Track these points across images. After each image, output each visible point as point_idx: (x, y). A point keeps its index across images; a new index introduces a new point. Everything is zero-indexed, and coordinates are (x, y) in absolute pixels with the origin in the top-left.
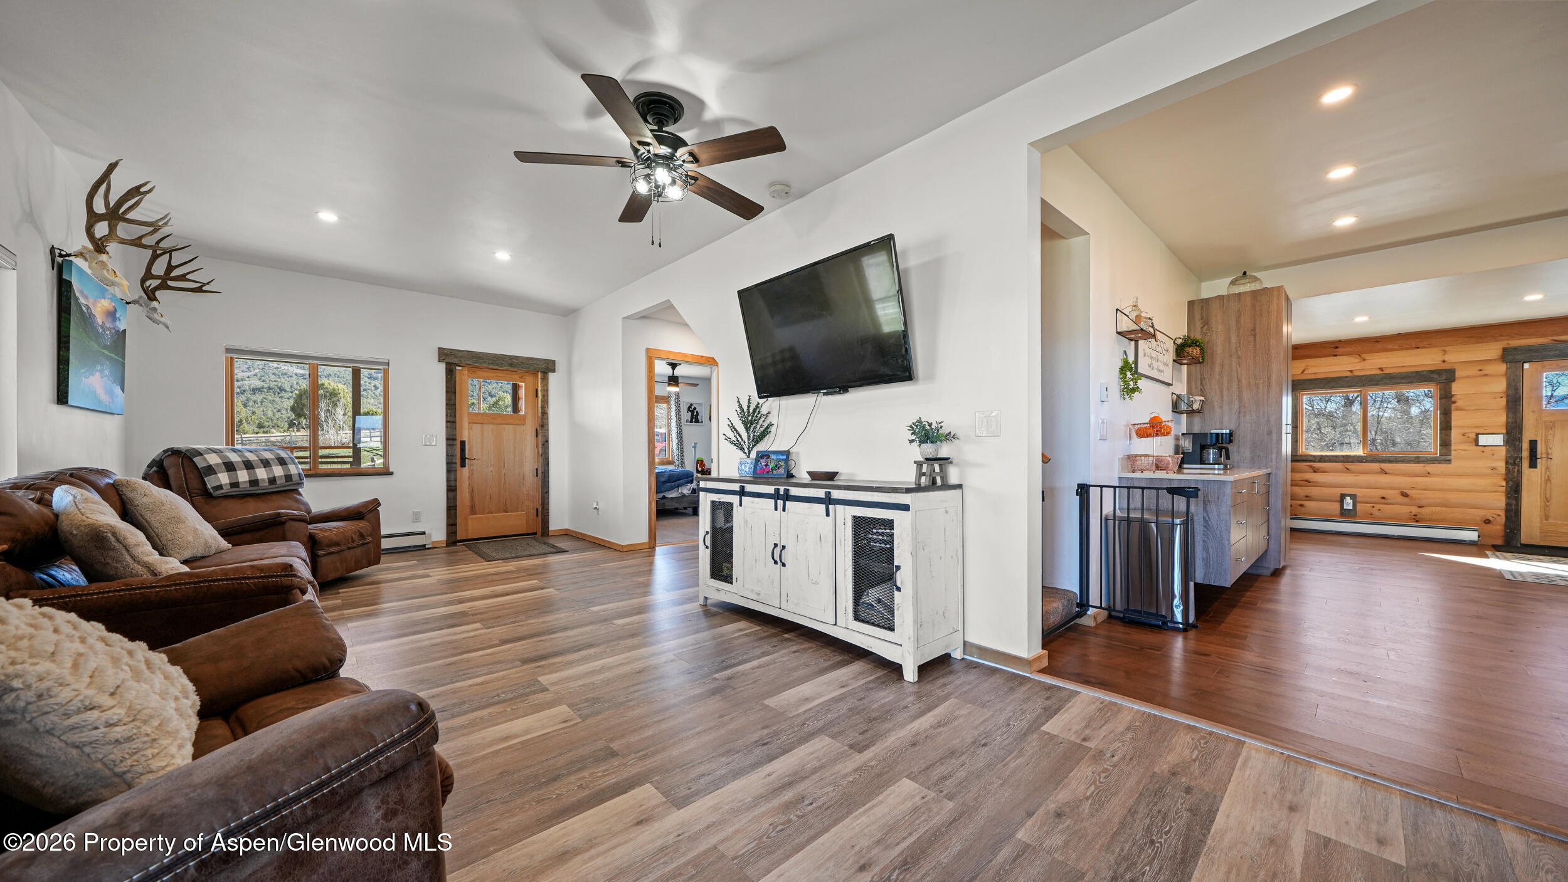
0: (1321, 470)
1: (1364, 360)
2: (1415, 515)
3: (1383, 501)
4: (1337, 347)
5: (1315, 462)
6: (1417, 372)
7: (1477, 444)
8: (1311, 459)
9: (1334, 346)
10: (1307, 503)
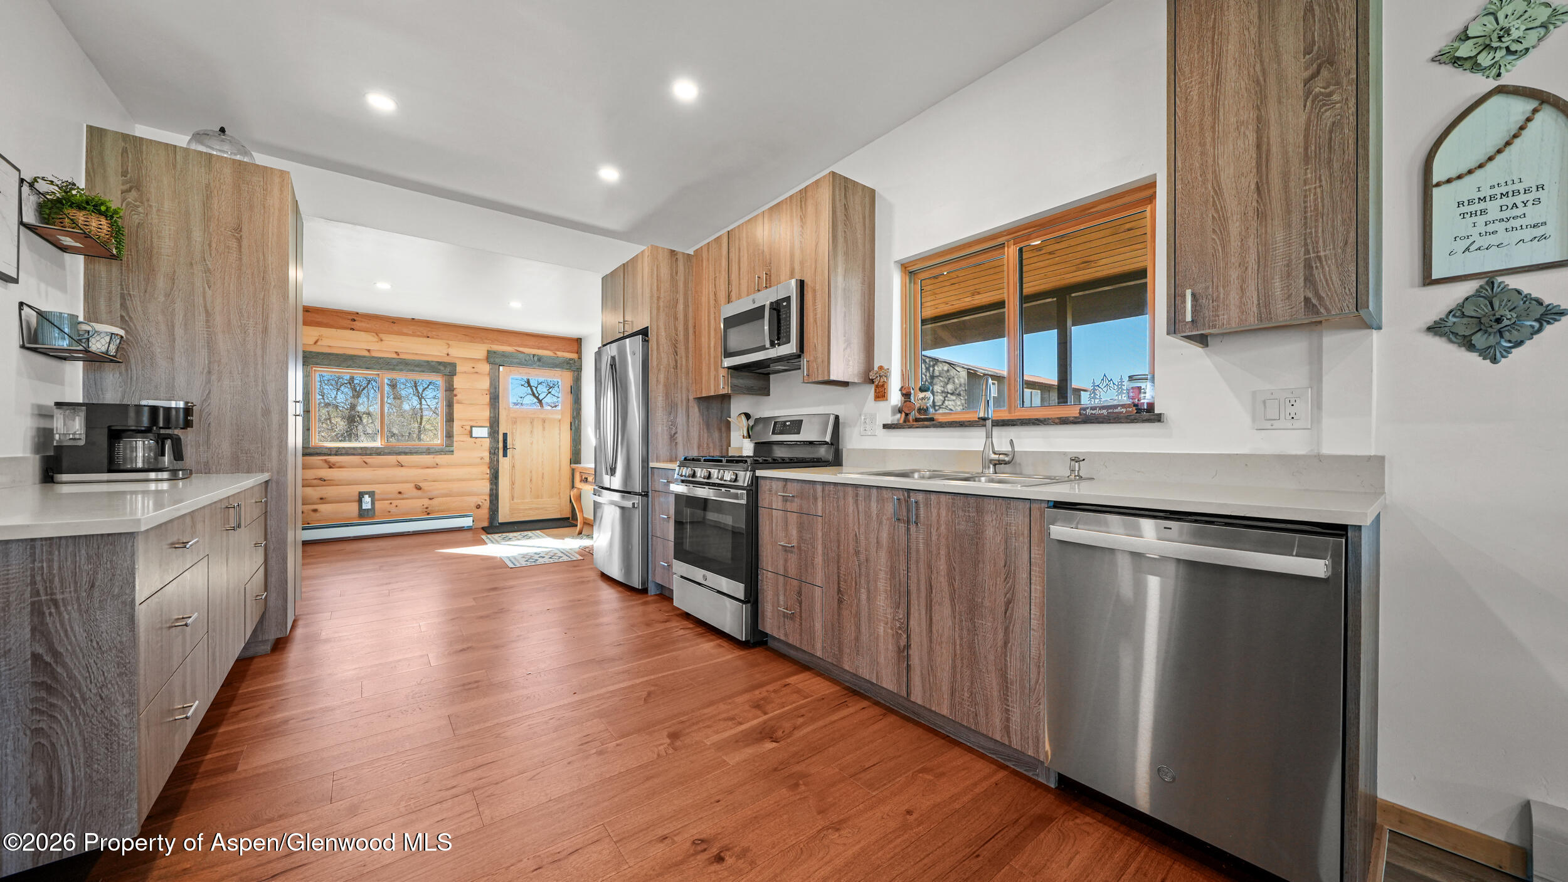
0: (337, 465)
1: (382, 340)
2: (427, 508)
3: (400, 496)
4: (354, 320)
5: (330, 455)
6: (428, 362)
7: (471, 437)
8: (326, 451)
9: (350, 317)
10: (323, 508)
